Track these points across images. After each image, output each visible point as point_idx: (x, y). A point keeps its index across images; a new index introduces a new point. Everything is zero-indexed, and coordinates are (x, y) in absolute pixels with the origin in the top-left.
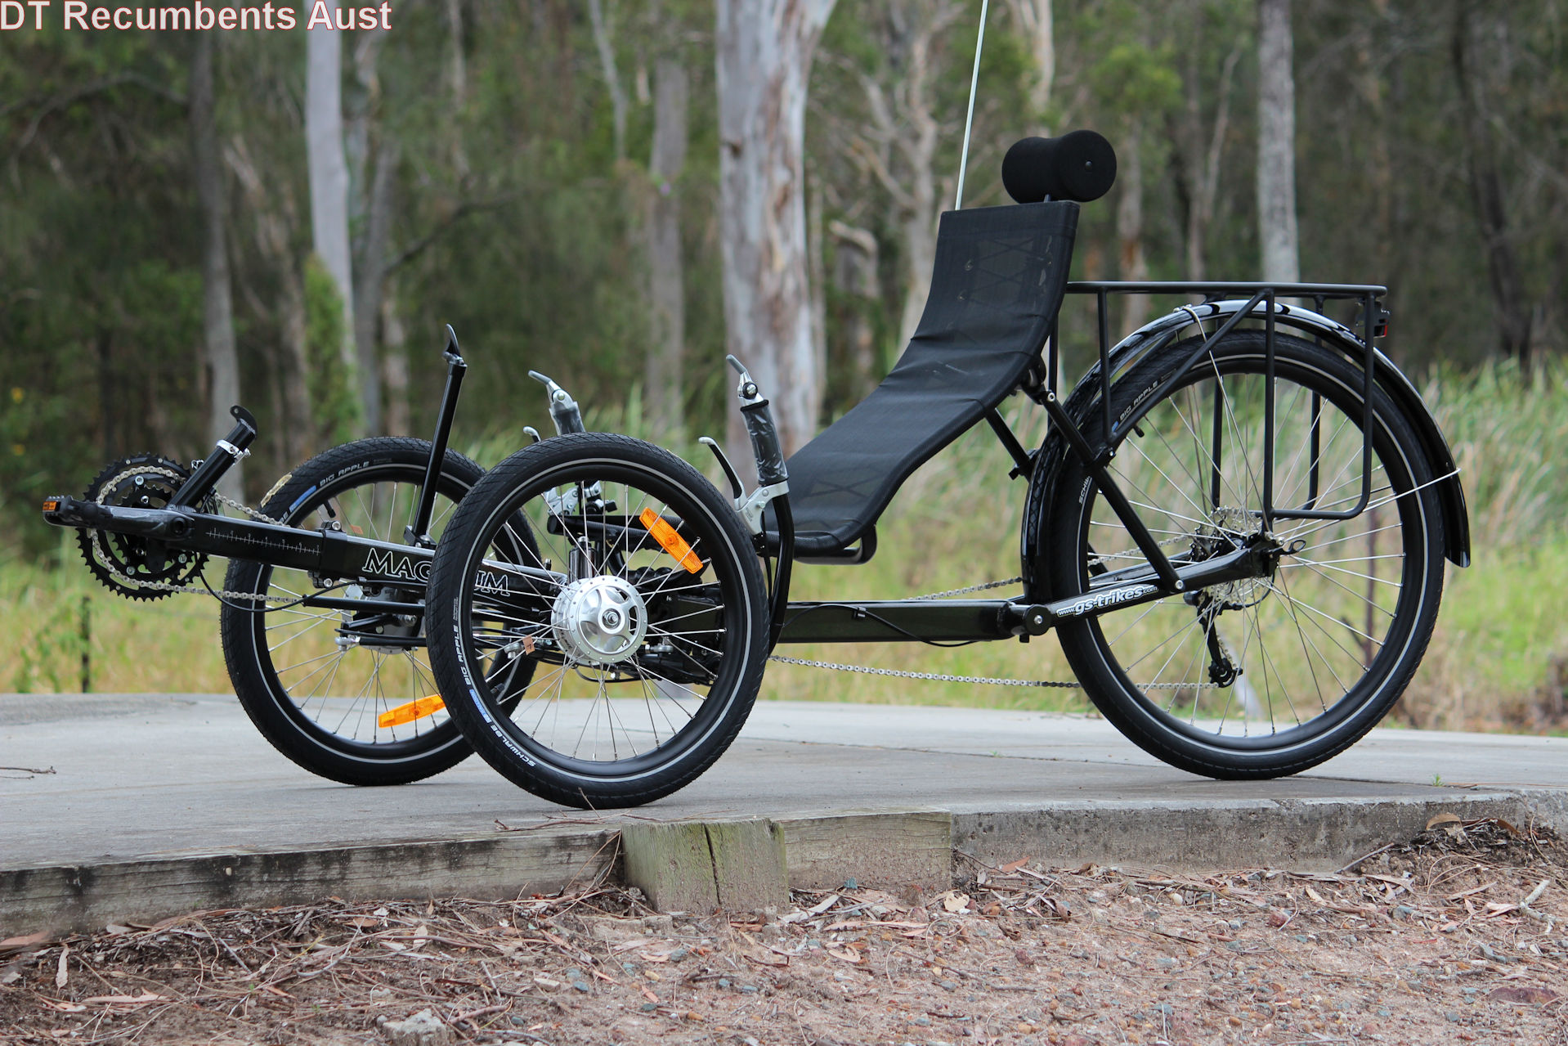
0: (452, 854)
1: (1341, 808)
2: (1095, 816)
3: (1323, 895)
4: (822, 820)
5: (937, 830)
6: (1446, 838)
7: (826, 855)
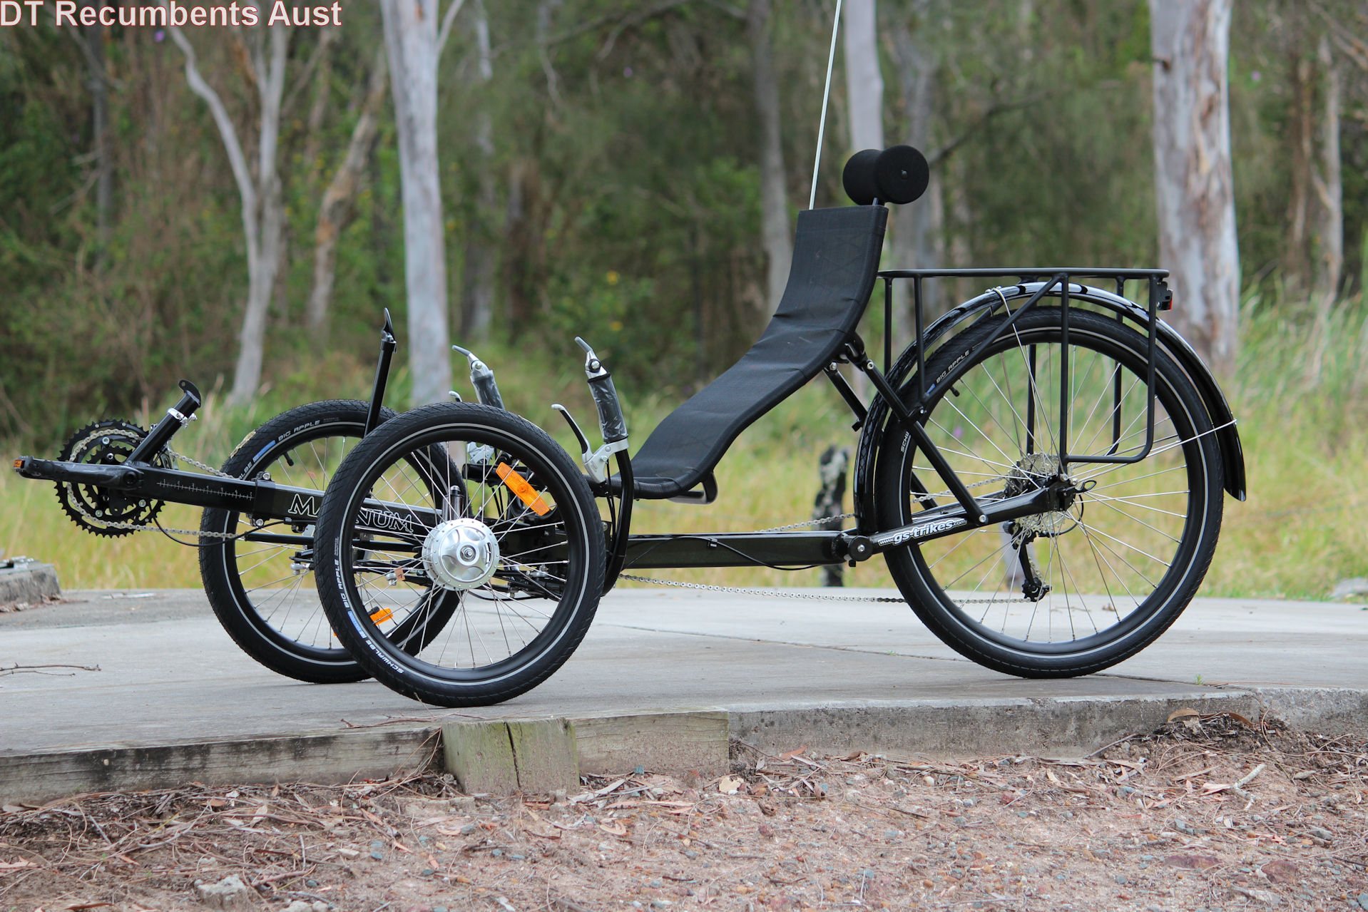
0: (296, 747)
1: (1090, 705)
2: (866, 713)
3: (1061, 777)
4: (616, 719)
5: (717, 726)
6: (1184, 729)
7: (620, 747)
